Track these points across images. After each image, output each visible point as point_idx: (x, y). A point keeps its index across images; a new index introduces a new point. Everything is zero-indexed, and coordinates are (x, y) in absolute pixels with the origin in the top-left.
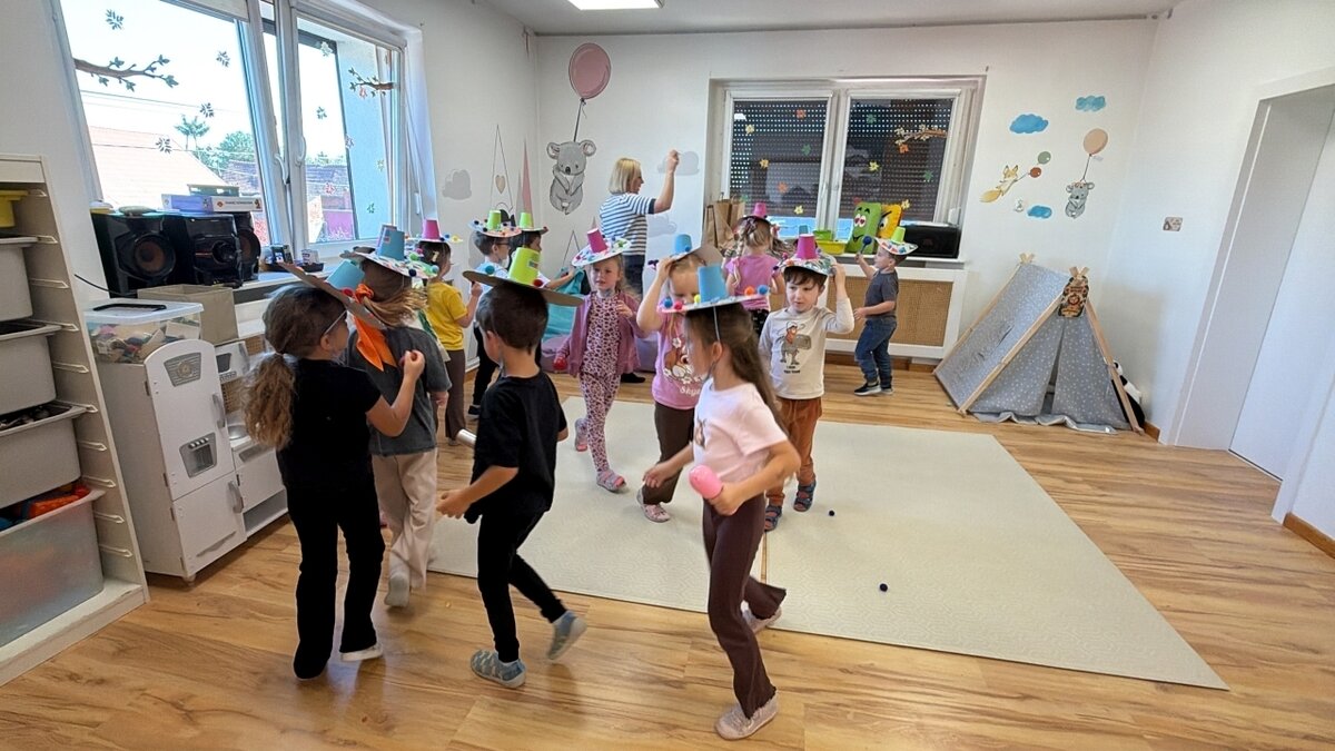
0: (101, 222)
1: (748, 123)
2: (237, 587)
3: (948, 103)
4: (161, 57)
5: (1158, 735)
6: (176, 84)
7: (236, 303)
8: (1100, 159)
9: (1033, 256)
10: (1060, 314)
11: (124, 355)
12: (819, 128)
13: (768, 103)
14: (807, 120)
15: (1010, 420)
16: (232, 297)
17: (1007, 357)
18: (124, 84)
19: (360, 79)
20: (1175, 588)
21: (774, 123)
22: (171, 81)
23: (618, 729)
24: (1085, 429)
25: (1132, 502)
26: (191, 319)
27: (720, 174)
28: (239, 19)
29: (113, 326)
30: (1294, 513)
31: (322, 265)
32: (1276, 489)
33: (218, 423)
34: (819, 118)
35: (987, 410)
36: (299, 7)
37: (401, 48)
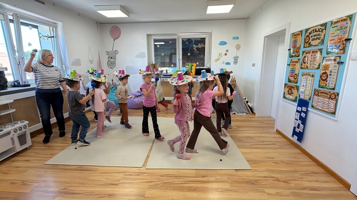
8: (239, 51)
12: (175, 45)
14: (172, 44)
19: (43, 35)
20: (247, 148)
24: (239, 114)
27: (152, 57)
28: (1, 20)
30: (278, 129)
36: (20, 17)
37: (56, 27)
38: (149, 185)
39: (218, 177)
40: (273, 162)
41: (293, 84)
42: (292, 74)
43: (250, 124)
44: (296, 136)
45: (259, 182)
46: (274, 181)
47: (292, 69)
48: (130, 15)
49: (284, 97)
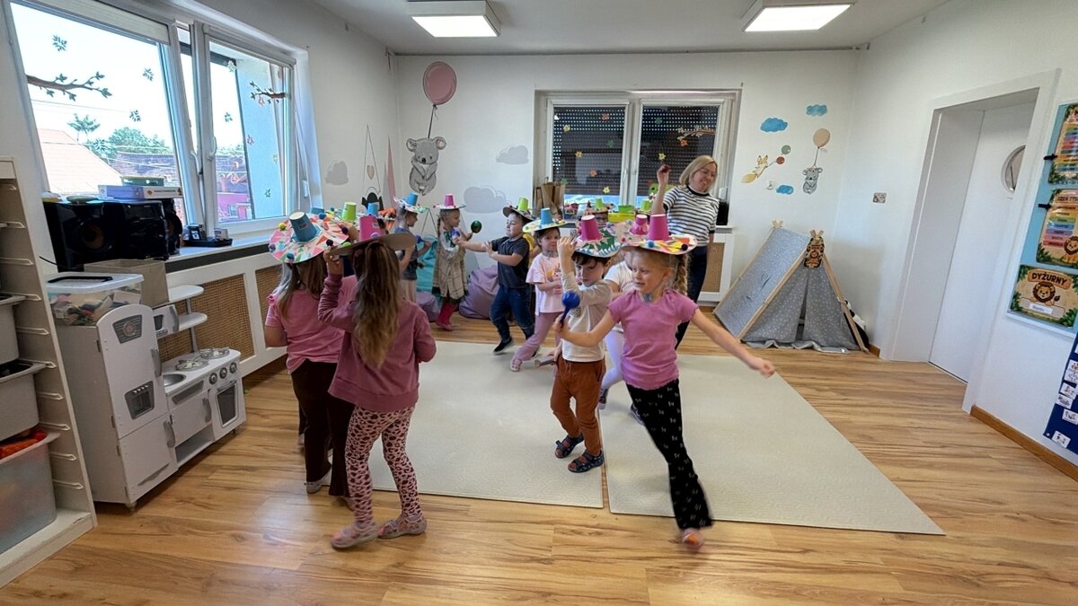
0: (52, 208)
1: (565, 124)
2: (171, 510)
3: (715, 110)
4: (98, 74)
5: (903, 571)
6: (110, 95)
7: (167, 272)
8: (825, 151)
9: (782, 222)
10: (805, 265)
11: (79, 318)
12: (619, 128)
13: (580, 108)
14: (610, 121)
15: (773, 346)
16: (164, 268)
17: (768, 298)
18: (67, 95)
19: (258, 90)
20: (902, 464)
21: (585, 124)
22: (105, 93)
23: (506, 599)
24: (827, 351)
25: (865, 403)
26: (133, 287)
27: (545, 162)
28: (160, 42)
29: (69, 295)
30: (978, 406)
31: (231, 240)
32: (965, 388)
33: (155, 372)
34: (619, 120)
35: (755, 339)
36: (211, 33)
37: (291, 65)
38: (647, 570)
39: (854, 556)
40: (1006, 516)
41: (1058, 268)
42: (1056, 235)
43: (873, 384)
44: (1063, 437)
45: (989, 578)
46: (1037, 578)
47: (1060, 220)
48: (504, 31)
49: (1016, 307)
